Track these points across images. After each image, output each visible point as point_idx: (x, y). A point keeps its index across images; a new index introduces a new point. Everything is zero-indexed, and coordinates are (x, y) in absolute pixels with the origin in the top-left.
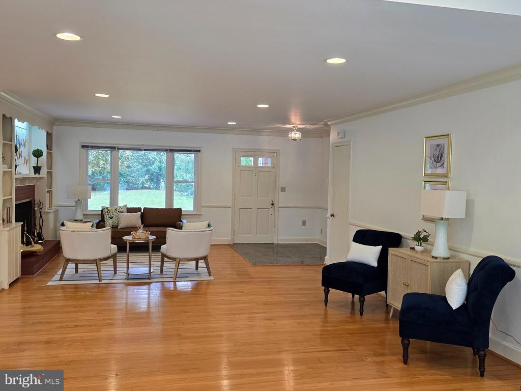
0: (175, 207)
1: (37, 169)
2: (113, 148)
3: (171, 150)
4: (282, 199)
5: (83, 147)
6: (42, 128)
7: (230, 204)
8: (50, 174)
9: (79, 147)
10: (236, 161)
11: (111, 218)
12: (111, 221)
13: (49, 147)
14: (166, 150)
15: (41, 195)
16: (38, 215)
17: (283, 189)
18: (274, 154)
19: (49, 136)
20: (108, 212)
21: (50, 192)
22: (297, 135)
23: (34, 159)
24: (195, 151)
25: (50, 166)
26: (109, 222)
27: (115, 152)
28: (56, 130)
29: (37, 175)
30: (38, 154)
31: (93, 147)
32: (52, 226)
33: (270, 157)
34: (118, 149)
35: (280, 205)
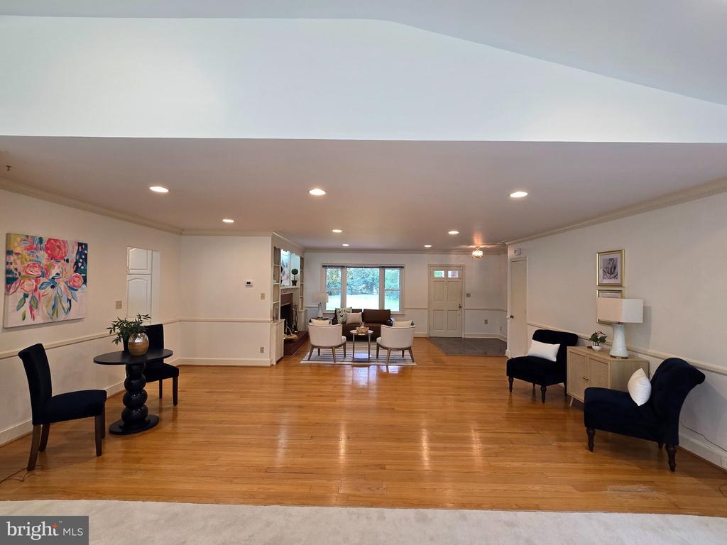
0: (386, 308)
1: (294, 283)
2: (343, 267)
3: (382, 267)
4: (468, 303)
5: (323, 266)
6: (297, 254)
7: (426, 307)
8: (302, 285)
9: (320, 266)
10: (431, 274)
11: (342, 317)
13: (302, 267)
14: (379, 267)
15: (296, 300)
16: (294, 313)
17: (468, 295)
18: (461, 268)
19: (302, 259)
20: (340, 312)
21: (302, 298)
22: (480, 253)
23: (292, 275)
24: (400, 267)
25: (302, 281)
26: (340, 319)
27: (344, 269)
28: (307, 255)
29: (294, 287)
30: (295, 272)
31: (330, 266)
32: (303, 321)
33: (457, 270)
34: (347, 267)
35: (466, 308)
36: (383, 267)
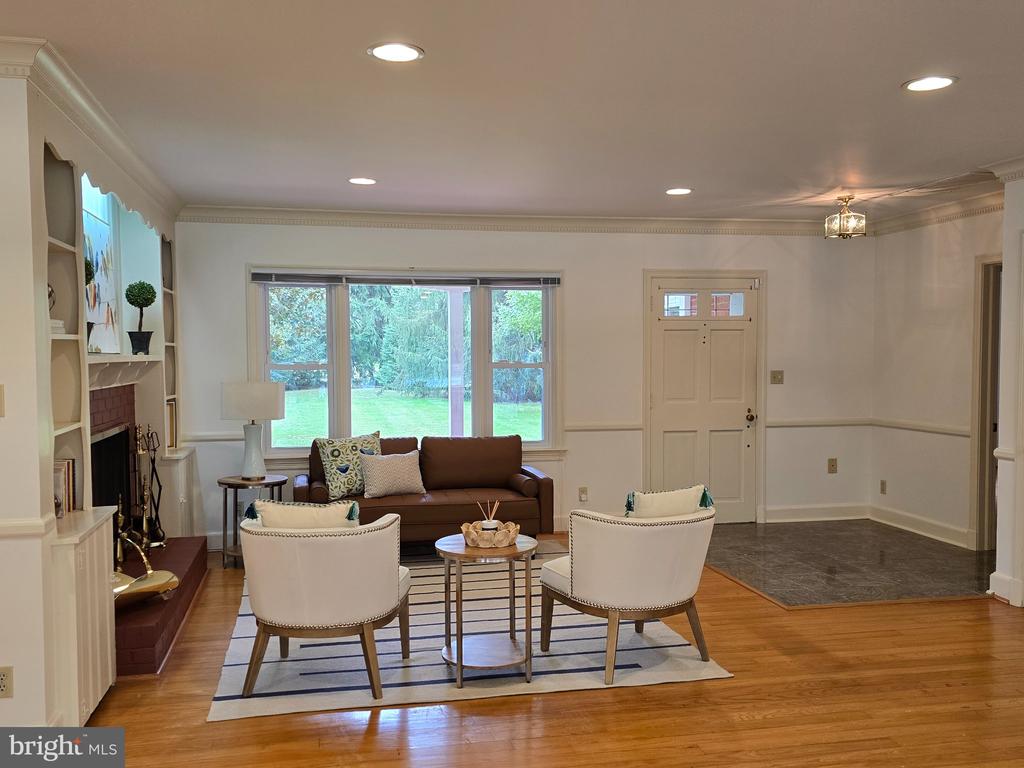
0: (499, 432)
1: (140, 341)
2: (332, 280)
4: (775, 404)
5: (256, 277)
6: (151, 218)
7: (639, 422)
8: (171, 351)
9: (243, 277)
10: (654, 304)
11: (344, 470)
12: (343, 477)
13: (169, 281)
14: (472, 282)
15: (149, 415)
16: (145, 469)
17: (777, 377)
18: (753, 283)
19: (167, 246)
20: (335, 454)
21: (172, 403)
22: (854, 223)
23: (129, 313)
24: (546, 281)
25: (171, 336)
26: (337, 484)
27: (340, 289)
28: (183, 233)
29: (141, 357)
30: (140, 296)
31: (281, 278)
32: (182, 498)
33: (738, 290)
34: (350, 280)
35: (771, 420)
36: (485, 282)
